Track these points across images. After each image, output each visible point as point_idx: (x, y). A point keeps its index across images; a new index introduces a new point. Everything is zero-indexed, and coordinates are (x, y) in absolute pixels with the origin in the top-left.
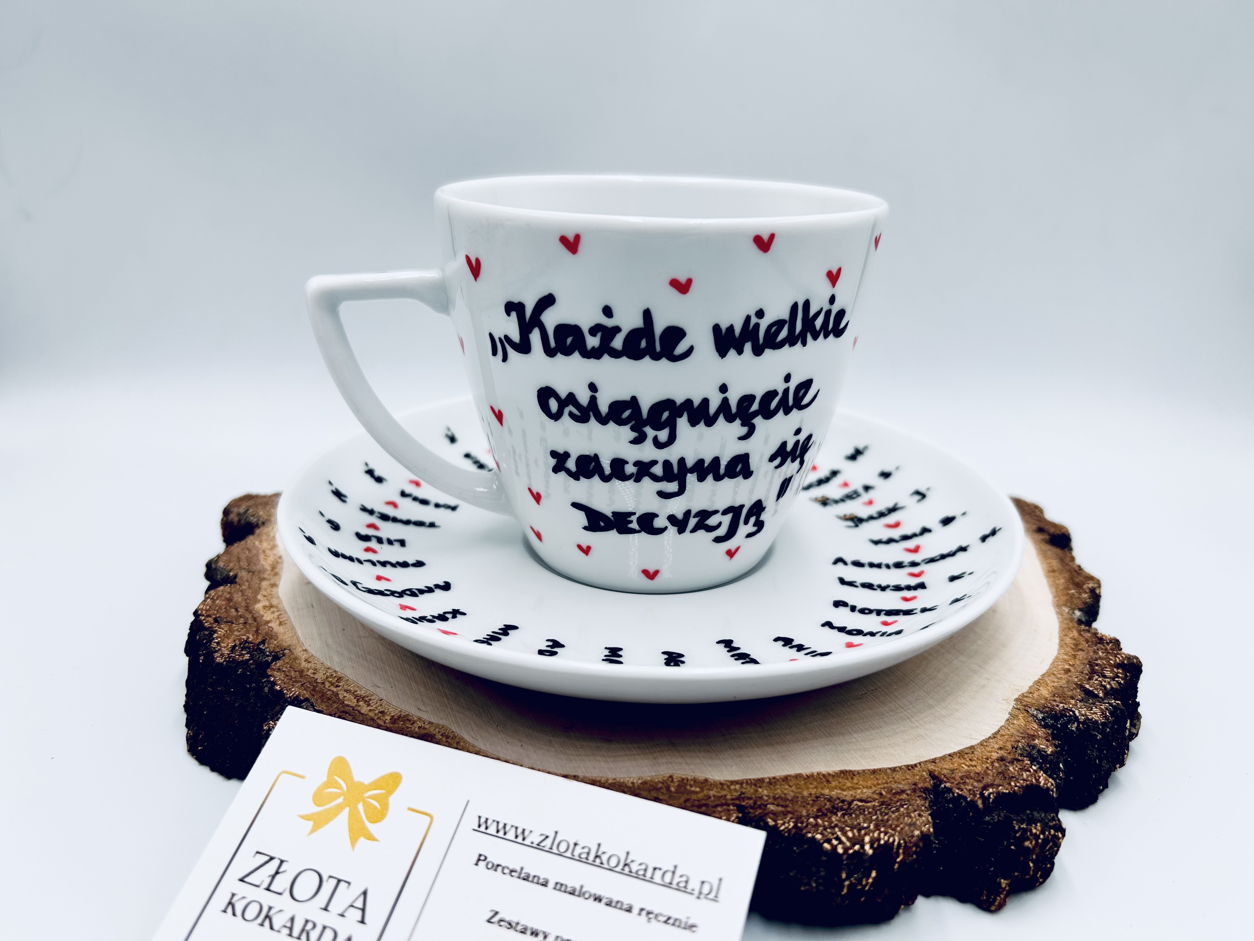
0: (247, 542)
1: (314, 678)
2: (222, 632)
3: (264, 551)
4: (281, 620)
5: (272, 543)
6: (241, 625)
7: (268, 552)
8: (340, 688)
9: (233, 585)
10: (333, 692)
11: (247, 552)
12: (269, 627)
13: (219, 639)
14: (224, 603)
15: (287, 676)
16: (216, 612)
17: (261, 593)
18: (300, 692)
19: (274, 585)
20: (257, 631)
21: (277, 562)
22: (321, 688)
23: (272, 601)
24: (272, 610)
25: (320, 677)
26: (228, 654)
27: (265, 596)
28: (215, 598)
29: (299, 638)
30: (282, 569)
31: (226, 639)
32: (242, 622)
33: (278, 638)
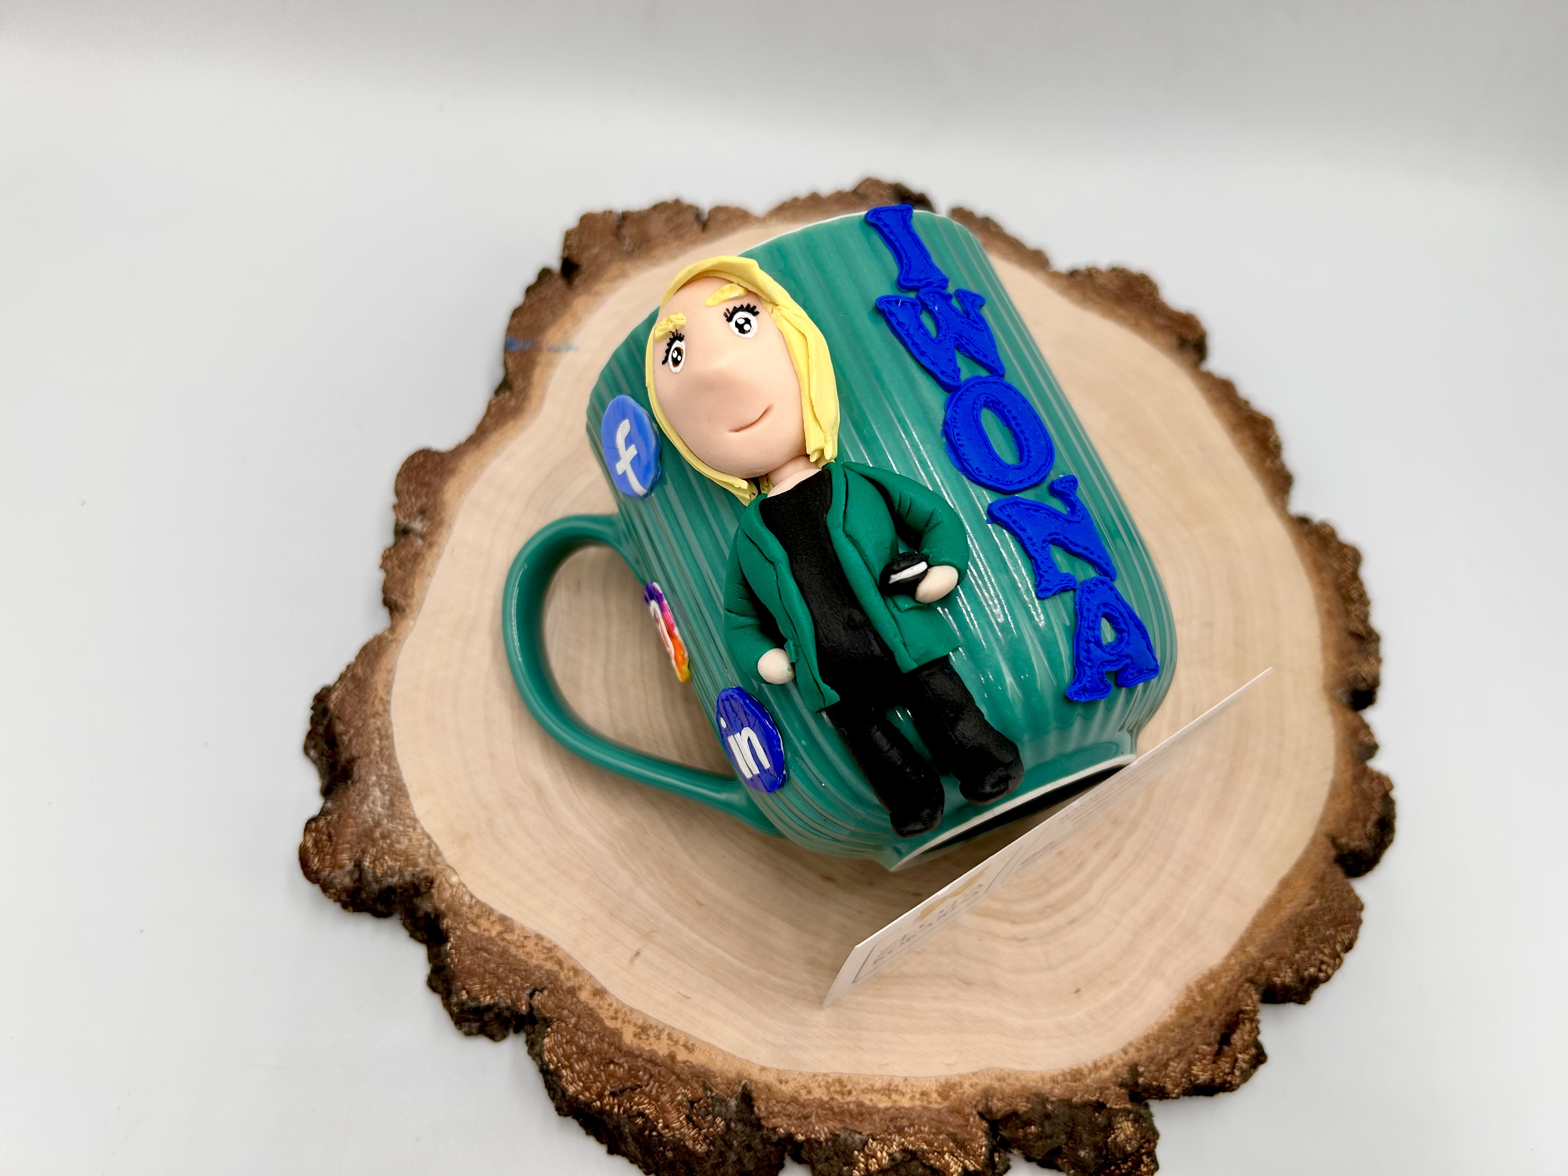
0: (459, 937)
1: (815, 1098)
2: (649, 1109)
3: (503, 939)
4: (681, 1043)
5: (492, 918)
6: (652, 1083)
7: (507, 936)
8: (854, 1093)
9: (555, 1027)
10: (854, 1102)
11: (485, 954)
12: (685, 1063)
13: (661, 1121)
14: (586, 1063)
15: (789, 1116)
16: (598, 1084)
17: (601, 1016)
18: (827, 1127)
19: (599, 992)
20: (679, 1078)
21: (550, 950)
22: (839, 1107)
23: (633, 1021)
24: (651, 1033)
25: (819, 1093)
26: (700, 1134)
27: (613, 1018)
28: (567, 1063)
29: (734, 1057)
30: (568, 956)
31: (666, 1114)
32: (646, 1077)
33: (714, 1072)
